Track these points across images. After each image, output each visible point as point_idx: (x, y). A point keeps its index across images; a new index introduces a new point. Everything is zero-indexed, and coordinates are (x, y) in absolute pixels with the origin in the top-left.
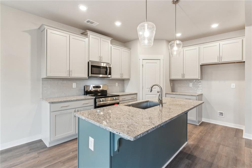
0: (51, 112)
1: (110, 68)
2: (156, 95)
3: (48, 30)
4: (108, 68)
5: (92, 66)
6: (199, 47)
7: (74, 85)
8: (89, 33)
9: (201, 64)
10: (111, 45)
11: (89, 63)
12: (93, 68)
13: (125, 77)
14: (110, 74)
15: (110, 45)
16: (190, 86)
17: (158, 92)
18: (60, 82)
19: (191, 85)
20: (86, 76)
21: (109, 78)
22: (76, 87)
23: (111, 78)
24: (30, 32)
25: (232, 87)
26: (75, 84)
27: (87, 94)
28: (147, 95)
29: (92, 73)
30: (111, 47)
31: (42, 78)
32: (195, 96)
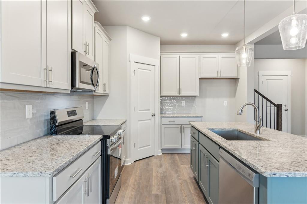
2: (150, 120)
9: (200, 78)
10: (95, 24)
16: (183, 105)
17: (152, 116)
19: (183, 103)
23: (94, 93)
25: (224, 105)
28: (140, 122)
30: (95, 27)
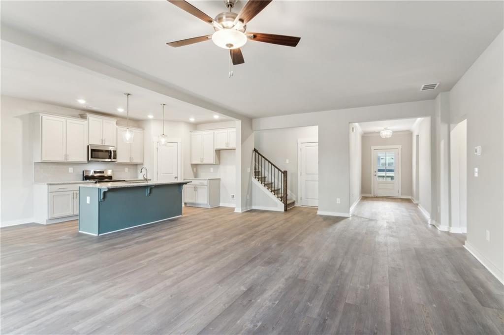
0: (49, 192)
1: (115, 152)
3: (43, 117)
4: (112, 152)
5: (92, 150)
6: (214, 133)
7: (71, 170)
8: (89, 116)
9: (216, 149)
10: (117, 126)
11: (88, 146)
12: (93, 153)
13: (135, 161)
14: (115, 158)
15: (115, 126)
16: (211, 171)
17: (175, 178)
18: (54, 166)
19: (212, 169)
20: (85, 160)
21: (114, 163)
22: (73, 171)
23: (116, 163)
24: (21, 117)
26: (72, 168)
27: (86, 180)
29: (93, 157)
30: (117, 128)
31: (35, 163)
32: (206, 180)
